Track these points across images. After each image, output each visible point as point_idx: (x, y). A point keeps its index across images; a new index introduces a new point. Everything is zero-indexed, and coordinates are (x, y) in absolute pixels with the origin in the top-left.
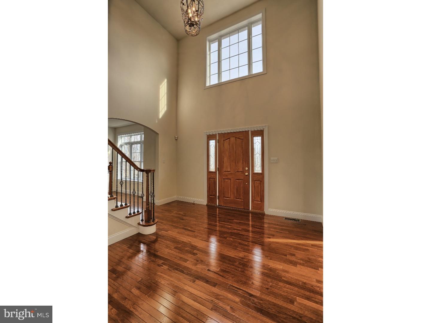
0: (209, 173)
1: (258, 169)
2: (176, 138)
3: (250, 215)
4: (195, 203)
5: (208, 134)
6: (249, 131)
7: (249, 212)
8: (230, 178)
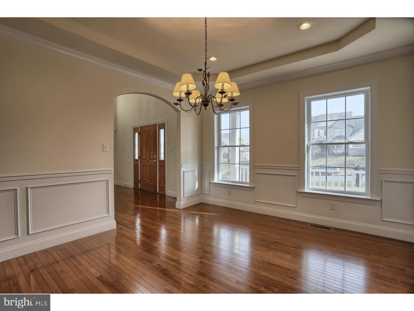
0: (135, 160)
1: (162, 157)
2: (115, 131)
3: (158, 196)
4: (127, 186)
5: (134, 127)
6: (157, 124)
7: (156, 194)
8: (146, 165)
